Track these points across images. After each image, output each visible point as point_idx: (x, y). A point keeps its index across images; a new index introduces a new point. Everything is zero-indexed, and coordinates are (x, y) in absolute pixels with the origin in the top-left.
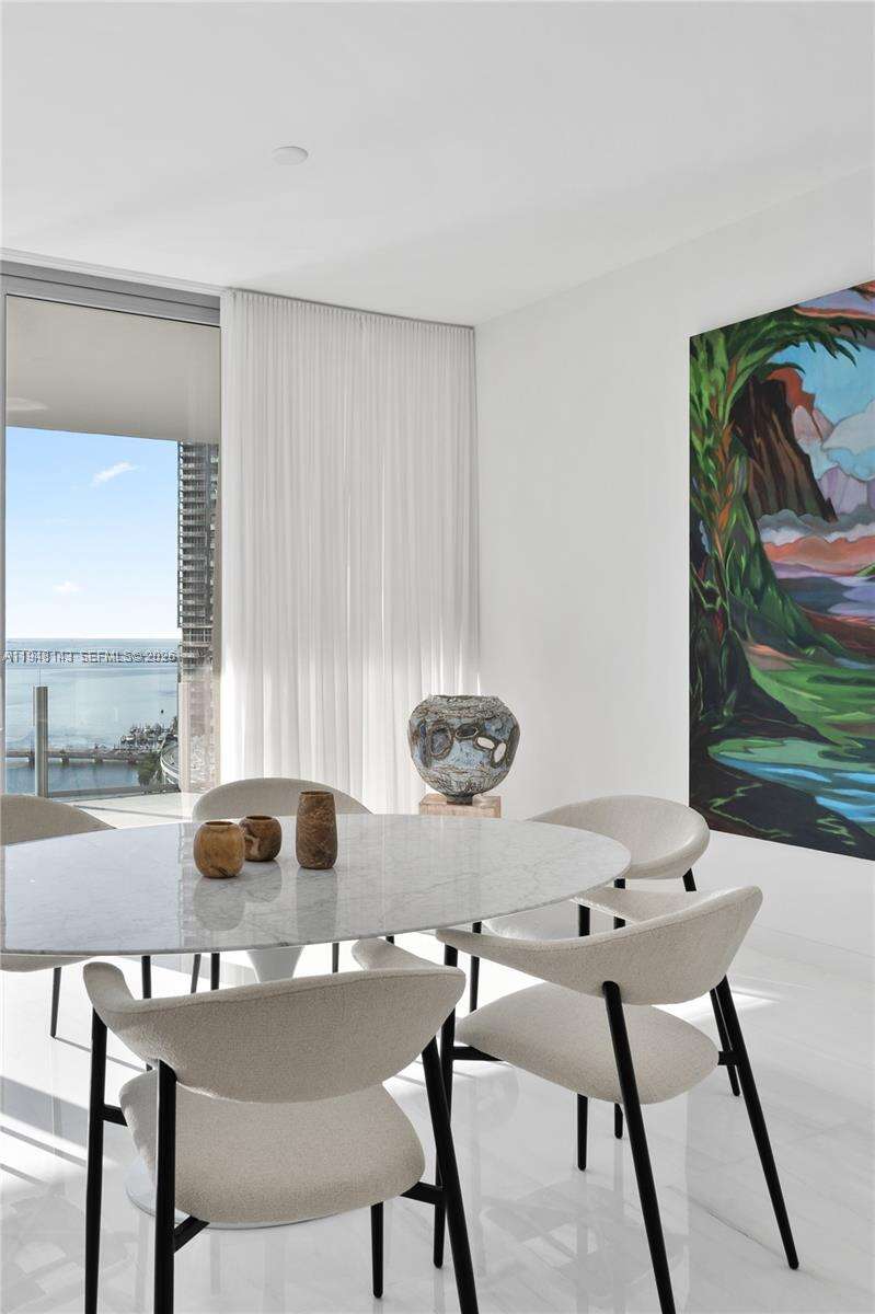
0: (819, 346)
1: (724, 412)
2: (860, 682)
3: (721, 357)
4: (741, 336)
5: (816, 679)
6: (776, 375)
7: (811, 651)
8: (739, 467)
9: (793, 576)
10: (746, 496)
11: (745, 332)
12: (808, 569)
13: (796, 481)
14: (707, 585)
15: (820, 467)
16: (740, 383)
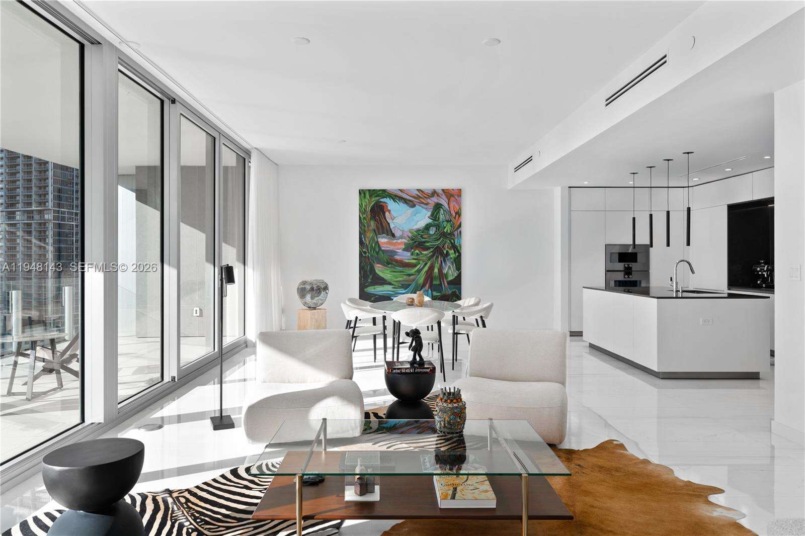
0: (392, 200)
1: (369, 209)
2: (401, 272)
3: (367, 196)
4: (373, 193)
5: (391, 272)
6: (381, 204)
7: (390, 266)
8: (372, 223)
9: (386, 249)
10: (374, 230)
11: (373, 192)
12: (389, 248)
13: (386, 228)
14: (364, 250)
15: (392, 226)
16: (373, 203)
